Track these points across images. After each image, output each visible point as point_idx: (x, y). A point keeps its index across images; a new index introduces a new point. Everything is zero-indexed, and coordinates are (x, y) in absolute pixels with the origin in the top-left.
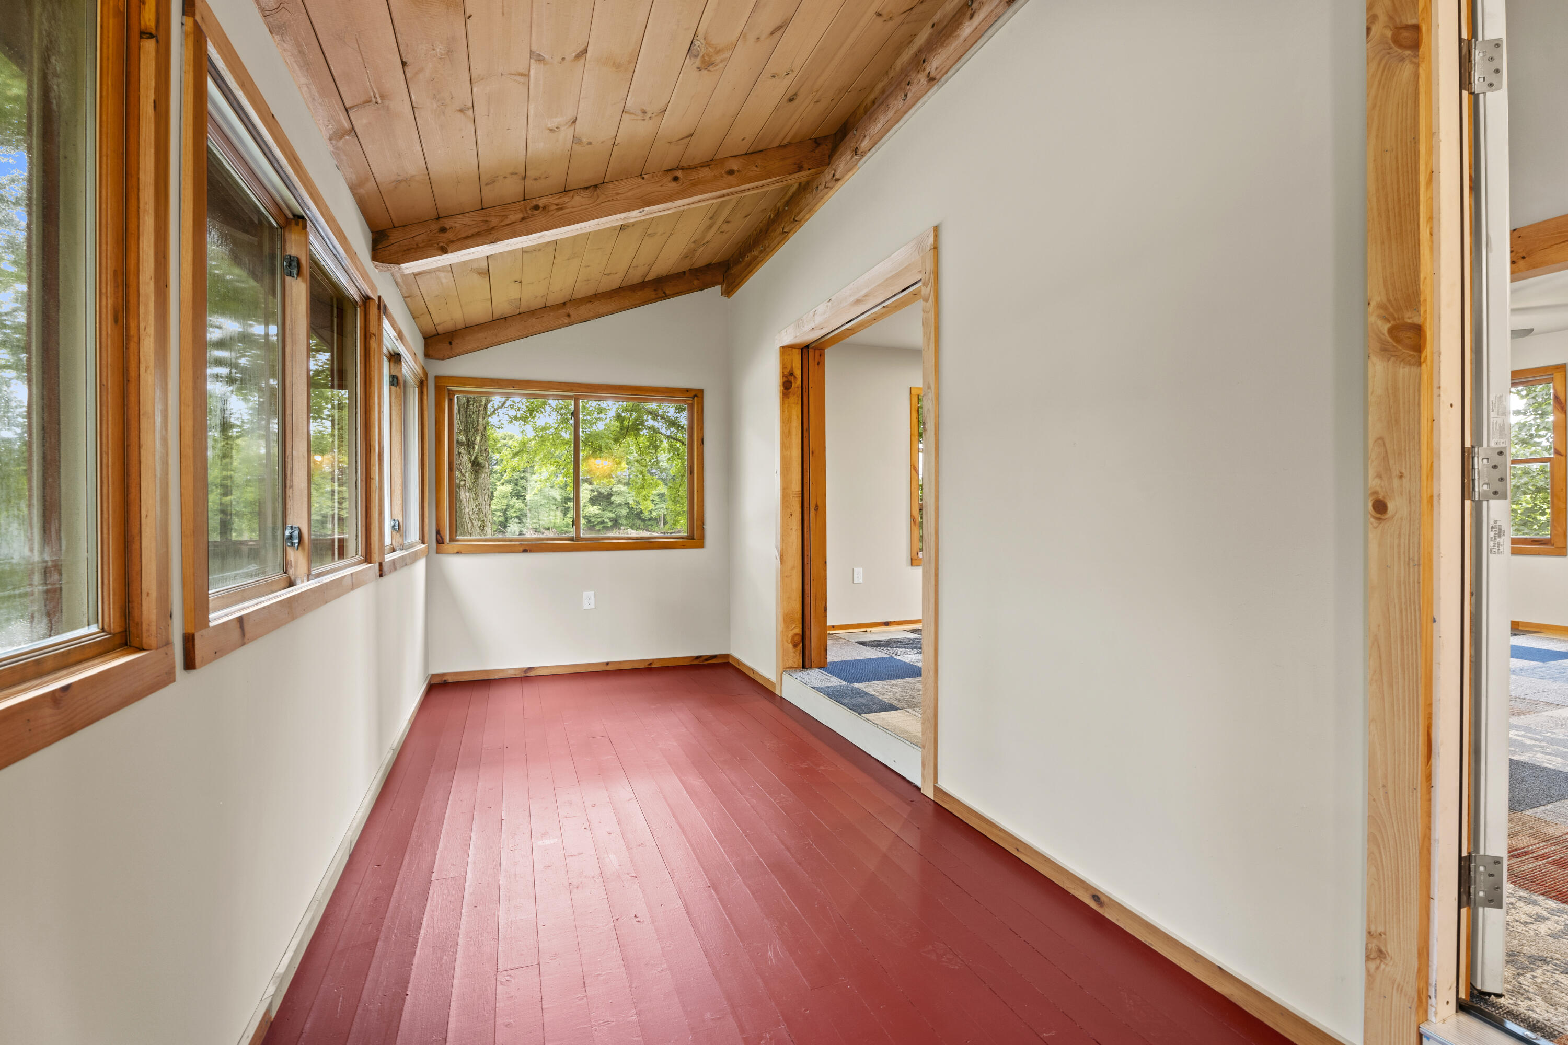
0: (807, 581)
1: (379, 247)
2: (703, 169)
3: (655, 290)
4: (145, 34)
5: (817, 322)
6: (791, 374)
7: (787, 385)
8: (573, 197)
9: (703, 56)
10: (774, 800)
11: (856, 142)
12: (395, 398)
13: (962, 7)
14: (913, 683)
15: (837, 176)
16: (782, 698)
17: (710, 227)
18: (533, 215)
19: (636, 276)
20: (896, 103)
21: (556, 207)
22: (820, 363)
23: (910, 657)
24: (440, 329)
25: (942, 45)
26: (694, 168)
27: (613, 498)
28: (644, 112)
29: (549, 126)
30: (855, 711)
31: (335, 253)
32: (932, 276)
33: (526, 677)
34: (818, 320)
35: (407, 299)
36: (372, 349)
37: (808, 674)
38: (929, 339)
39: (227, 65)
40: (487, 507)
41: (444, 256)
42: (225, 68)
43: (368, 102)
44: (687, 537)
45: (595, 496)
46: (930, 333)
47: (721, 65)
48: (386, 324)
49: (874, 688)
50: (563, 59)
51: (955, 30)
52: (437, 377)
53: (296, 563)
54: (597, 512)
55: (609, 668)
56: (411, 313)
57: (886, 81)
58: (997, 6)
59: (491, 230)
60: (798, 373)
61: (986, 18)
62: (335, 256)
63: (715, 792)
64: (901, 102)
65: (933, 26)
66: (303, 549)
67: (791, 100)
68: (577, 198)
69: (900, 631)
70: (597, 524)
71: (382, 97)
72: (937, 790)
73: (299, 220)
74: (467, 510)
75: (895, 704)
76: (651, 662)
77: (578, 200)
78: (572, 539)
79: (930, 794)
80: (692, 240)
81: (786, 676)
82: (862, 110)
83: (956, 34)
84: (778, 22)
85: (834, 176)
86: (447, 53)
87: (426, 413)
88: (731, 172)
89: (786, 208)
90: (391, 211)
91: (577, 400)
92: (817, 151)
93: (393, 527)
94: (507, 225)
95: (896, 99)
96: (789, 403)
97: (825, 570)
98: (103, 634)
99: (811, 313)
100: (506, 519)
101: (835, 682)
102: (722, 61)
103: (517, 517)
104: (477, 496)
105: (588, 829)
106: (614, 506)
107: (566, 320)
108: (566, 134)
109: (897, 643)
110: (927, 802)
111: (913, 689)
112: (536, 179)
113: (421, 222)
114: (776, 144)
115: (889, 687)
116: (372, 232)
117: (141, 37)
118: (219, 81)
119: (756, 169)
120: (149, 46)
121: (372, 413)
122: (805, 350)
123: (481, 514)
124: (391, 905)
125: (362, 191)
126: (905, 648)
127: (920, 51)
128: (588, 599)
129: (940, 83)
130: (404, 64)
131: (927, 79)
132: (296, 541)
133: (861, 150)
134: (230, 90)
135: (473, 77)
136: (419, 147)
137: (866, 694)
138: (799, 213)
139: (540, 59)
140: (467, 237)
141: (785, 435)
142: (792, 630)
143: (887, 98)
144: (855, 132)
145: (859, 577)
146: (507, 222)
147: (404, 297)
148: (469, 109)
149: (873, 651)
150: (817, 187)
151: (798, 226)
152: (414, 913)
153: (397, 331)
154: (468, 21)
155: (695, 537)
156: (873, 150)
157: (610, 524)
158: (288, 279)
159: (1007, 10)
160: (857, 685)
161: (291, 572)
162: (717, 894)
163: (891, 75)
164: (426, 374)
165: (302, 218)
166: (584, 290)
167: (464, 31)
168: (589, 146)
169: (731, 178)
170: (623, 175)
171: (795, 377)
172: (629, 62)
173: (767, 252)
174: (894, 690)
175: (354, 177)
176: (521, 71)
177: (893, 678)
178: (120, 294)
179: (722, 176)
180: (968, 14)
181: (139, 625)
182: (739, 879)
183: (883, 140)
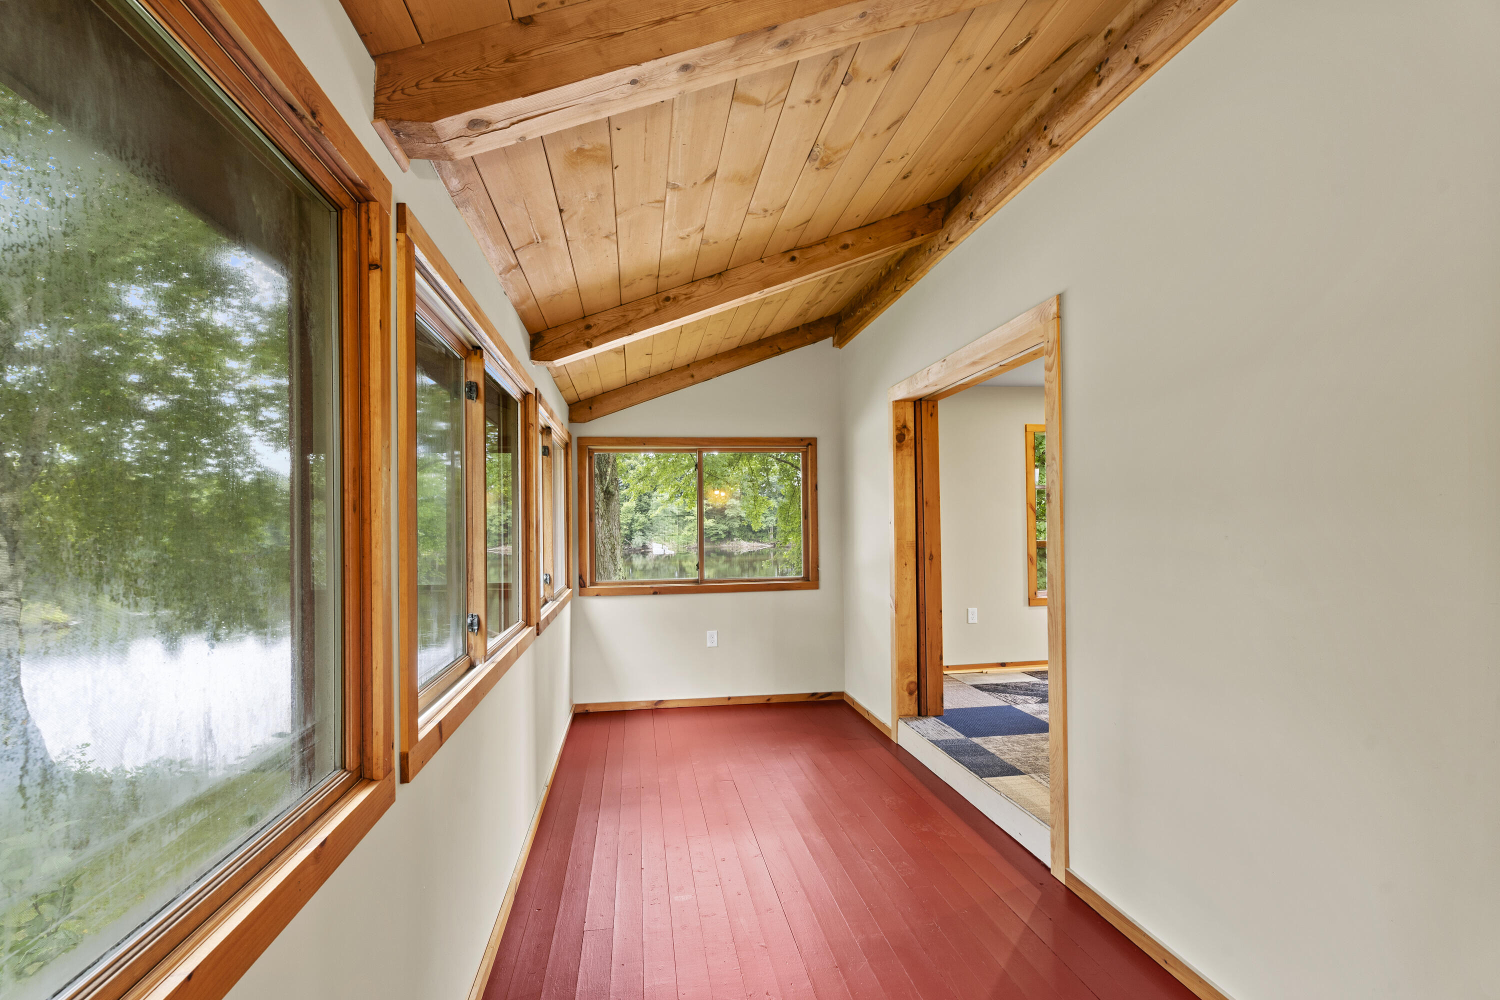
0: (922, 630)
1: (536, 347)
2: (818, 246)
3: (771, 347)
4: (374, 266)
5: (931, 381)
6: (905, 427)
7: (900, 438)
8: (699, 286)
9: (822, 159)
10: (897, 869)
11: (972, 207)
12: (547, 466)
13: (1088, 74)
14: (1036, 741)
15: (951, 240)
16: (897, 745)
17: (824, 289)
18: (665, 306)
19: (753, 337)
20: (1014, 169)
21: (684, 297)
22: (934, 415)
23: (1029, 706)
24: (582, 397)
25: (1066, 112)
26: (810, 247)
27: (726, 512)
28: (766, 211)
29: (681, 235)
30: (976, 773)
31: (504, 367)
32: (1056, 346)
33: (657, 710)
34: (932, 378)
35: (556, 379)
36: (531, 438)
37: (925, 723)
38: (1053, 409)
39: (428, 259)
40: (617, 531)
41: (590, 350)
42: (427, 261)
43: (531, 243)
44: (803, 579)
45: (710, 510)
46: (1054, 403)
47: (839, 163)
48: (541, 409)
49: (994, 744)
50: (695, 184)
51: (1081, 98)
52: (579, 438)
53: (476, 646)
54: (712, 525)
55: (731, 703)
56: (559, 388)
57: (1003, 145)
58: (1129, 72)
59: (628, 323)
60: (911, 425)
61: (1116, 84)
62: (504, 370)
63: (837, 855)
64: (1020, 169)
65: (1055, 91)
66: (481, 634)
67: (905, 178)
68: (703, 286)
69: (1017, 673)
70: (712, 536)
71: (543, 238)
72: (1069, 875)
73: (476, 350)
74: (600, 535)
75: (1018, 766)
76: (769, 698)
77: (705, 288)
78: (696, 582)
79: (1062, 878)
80: (806, 302)
81: (901, 724)
82: (976, 174)
83: (1080, 101)
84: (895, 119)
85: (947, 239)
86: (597, 197)
87: (570, 471)
88: (845, 247)
89: (898, 268)
90: (546, 318)
91: (700, 452)
92: (930, 216)
93: (545, 581)
94: (643, 317)
95: (1014, 166)
96: (902, 455)
97: (941, 619)
98: (345, 773)
99: (925, 371)
100: (631, 531)
101: (952, 734)
102: (839, 159)
103: (641, 530)
104: (608, 522)
105: (720, 887)
106: (727, 519)
107: (690, 380)
108: (696, 239)
109: (1016, 689)
110: (1057, 887)
111: (1037, 748)
112: (668, 277)
113: (570, 323)
114: (889, 215)
115: (1009, 744)
116: (530, 335)
117: (370, 269)
118: (422, 270)
119: (869, 241)
120: (375, 275)
121: (531, 493)
122: (918, 403)
123: (612, 538)
124: (550, 955)
125: (524, 307)
126: (1024, 694)
127: (1041, 116)
128: (712, 638)
129: (1063, 149)
130: (561, 211)
131: (1049, 147)
132: (476, 628)
133: (977, 215)
134: (430, 274)
135: (617, 209)
136: (571, 269)
137: (985, 752)
138: (911, 274)
139: (675, 187)
140: (608, 332)
141: (899, 486)
142: (908, 678)
143: (1004, 164)
144: (970, 197)
145: (974, 618)
146: (643, 314)
147: (554, 378)
148: (613, 234)
149: (991, 697)
150: (930, 250)
151: (910, 285)
152: (571, 966)
153: (549, 410)
154: (615, 171)
155: (811, 579)
156: (989, 214)
157: (723, 536)
158: (469, 401)
159: (1141, 74)
160: (976, 740)
161: (472, 654)
162: (845, 977)
163: (1009, 139)
164: (570, 437)
165: (479, 348)
166: (706, 353)
167: (611, 179)
168: (716, 245)
169: (846, 253)
170: (746, 261)
171: (908, 430)
172: (754, 175)
173: (877, 308)
174: (1015, 748)
175: (518, 298)
176: (658, 198)
177: (1014, 734)
178: (357, 486)
179: (837, 252)
180: (1095, 81)
181: (370, 759)
182: (866, 962)
183: (1000, 205)
